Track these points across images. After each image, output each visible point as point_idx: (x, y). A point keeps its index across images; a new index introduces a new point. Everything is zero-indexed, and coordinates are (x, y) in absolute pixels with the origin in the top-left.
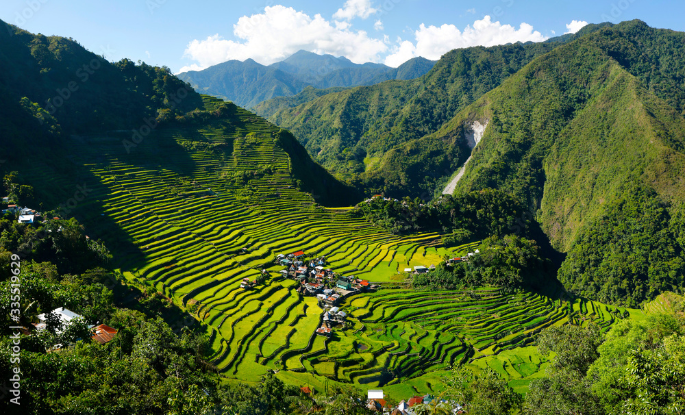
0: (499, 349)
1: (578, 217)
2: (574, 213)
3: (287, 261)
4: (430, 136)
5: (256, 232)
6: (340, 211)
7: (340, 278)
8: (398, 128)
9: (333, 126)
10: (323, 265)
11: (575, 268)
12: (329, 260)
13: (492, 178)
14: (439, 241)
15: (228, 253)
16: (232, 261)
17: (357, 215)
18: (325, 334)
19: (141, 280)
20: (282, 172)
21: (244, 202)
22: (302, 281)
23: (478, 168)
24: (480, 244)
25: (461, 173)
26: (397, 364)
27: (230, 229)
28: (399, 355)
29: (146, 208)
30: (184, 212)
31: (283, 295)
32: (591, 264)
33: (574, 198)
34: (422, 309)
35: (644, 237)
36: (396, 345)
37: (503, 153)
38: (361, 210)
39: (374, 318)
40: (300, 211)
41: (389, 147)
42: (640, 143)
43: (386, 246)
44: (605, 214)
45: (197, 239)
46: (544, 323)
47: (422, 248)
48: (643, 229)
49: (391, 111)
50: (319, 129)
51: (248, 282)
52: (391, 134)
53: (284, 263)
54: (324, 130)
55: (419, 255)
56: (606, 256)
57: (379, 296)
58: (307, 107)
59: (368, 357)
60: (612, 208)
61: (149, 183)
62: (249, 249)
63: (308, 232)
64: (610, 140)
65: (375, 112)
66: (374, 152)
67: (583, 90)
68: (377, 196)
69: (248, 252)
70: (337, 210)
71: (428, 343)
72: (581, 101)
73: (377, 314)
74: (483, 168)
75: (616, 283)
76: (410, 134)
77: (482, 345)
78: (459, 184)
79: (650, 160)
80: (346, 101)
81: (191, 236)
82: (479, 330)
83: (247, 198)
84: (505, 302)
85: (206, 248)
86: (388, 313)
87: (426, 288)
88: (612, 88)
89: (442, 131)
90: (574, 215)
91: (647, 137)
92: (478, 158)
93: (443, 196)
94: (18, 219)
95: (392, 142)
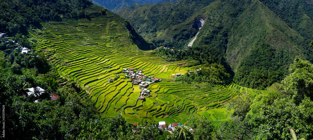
0: (208, 108)
1: (241, 56)
2: (239, 54)
3: (127, 71)
4: (183, 24)
5: (115, 60)
6: (148, 52)
7: (147, 77)
8: (169, 21)
9: (145, 19)
10: (141, 73)
11: (240, 75)
12: (143, 71)
13: (207, 41)
14: (186, 64)
15: (103, 68)
16: (105, 71)
17: (153, 54)
18: (142, 99)
19: (68, 76)
20: (125, 37)
21: (110, 48)
22: (133, 79)
23: (202, 36)
24: (201, 66)
25: (195, 39)
26: (169, 110)
27: (105, 58)
28: (169, 107)
29: (72, 48)
30: (86, 51)
31: (125, 85)
32: (247, 74)
33: (239, 48)
34: (179, 90)
35: (266, 62)
36: (168, 103)
37: (212, 31)
38: (155, 52)
39: (160, 92)
40: (133, 52)
41: (166, 28)
42: (264, 27)
43: (165, 66)
44: (251, 54)
45: (90, 62)
46: (228, 98)
47: (179, 67)
48: (266, 59)
49: (167, 14)
50: (139, 20)
51: (111, 79)
52: (167, 23)
53: (126, 72)
54: (141, 21)
55: (177, 70)
56: (252, 70)
57: (162, 84)
58: (135, 11)
59: (159, 107)
60: (254, 52)
61: (73, 39)
62: (112, 66)
63: (135, 60)
64: (252, 26)
65: (161, 14)
66: (160, 30)
67: (242, 7)
68: (162, 47)
69: (111, 68)
70: (147, 52)
71: (180, 104)
72: (241, 11)
73: (161, 91)
74: (203, 37)
75: (256, 81)
76: (175, 23)
77: (201, 106)
78: (194, 43)
79: (268, 33)
80: (150, 9)
81: (89, 61)
82: (200, 100)
83: (112, 46)
84: (211, 90)
85: (94, 66)
86: (165, 91)
87: (181, 82)
88: (253, 6)
89: (187, 22)
90: (240, 55)
91: (266, 24)
92: (201, 33)
93: (188, 47)
94: (21, 52)
95: (168, 26)
